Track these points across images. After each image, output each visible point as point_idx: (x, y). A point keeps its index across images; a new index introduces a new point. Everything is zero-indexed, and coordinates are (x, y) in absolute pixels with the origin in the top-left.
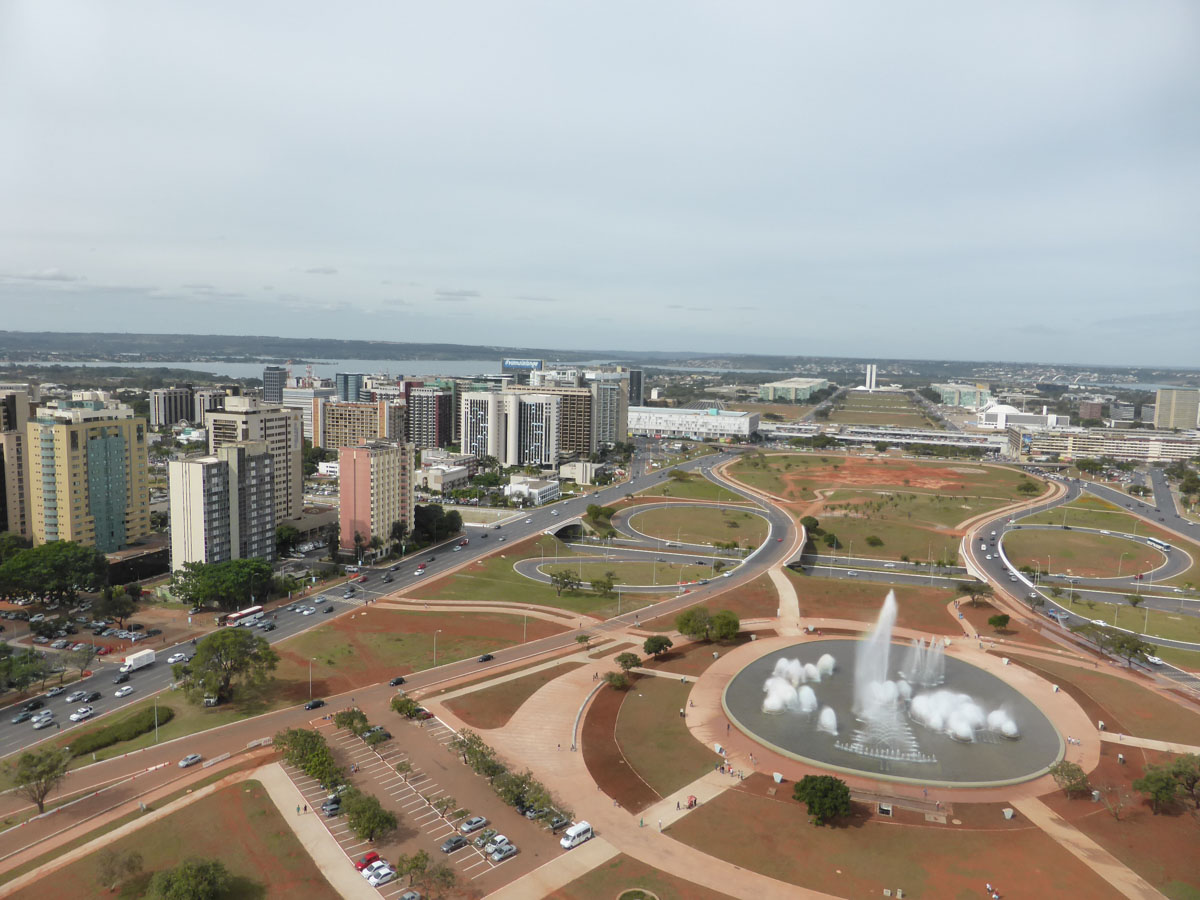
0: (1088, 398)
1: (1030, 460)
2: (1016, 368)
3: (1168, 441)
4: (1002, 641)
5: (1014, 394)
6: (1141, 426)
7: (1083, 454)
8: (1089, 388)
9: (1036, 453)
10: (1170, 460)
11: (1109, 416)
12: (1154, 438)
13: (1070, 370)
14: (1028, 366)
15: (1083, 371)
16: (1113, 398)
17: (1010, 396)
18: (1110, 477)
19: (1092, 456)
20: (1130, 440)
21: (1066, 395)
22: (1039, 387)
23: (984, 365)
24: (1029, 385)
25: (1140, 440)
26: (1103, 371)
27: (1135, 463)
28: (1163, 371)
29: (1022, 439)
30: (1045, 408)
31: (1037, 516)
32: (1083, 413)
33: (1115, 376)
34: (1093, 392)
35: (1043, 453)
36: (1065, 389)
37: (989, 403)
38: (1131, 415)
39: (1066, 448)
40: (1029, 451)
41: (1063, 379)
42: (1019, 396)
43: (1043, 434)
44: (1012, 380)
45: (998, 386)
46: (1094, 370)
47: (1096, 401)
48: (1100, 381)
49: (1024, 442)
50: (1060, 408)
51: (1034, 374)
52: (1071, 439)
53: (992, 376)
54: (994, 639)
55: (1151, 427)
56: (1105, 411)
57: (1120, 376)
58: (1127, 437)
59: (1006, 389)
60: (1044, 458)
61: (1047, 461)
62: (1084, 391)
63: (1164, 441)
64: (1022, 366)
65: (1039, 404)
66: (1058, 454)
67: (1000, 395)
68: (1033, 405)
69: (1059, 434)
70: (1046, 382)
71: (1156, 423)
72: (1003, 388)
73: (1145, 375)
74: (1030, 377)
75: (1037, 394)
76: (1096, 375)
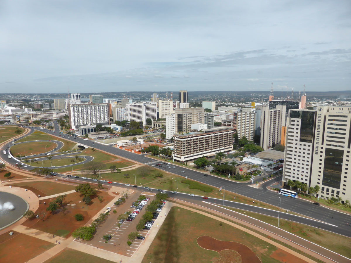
0: (36, 103)
1: (20, 123)
2: (15, 95)
3: (57, 113)
4: (9, 181)
5: (14, 103)
6: (52, 109)
7: (35, 119)
8: (38, 100)
9: (22, 120)
10: (59, 118)
11: (43, 108)
12: (54, 113)
13: (32, 95)
14: (19, 94)
15: (35, 95)
16: (44, 102)
17: (13, 104)
18: (43, 125)
19: (38, 120)
20: (48, 114)
21: (31, 102)
22: (22, 100)
23: (4, 94)
24: (19, 100)
25: (51, 113)
26: (41, 95)
27: (50, 120)
28: (56, 94)
29: (16, 117)
30: (24, 106)
31: (21, 140)
32: (36, 107)
33: (44, 96)
34: (38, 101)
35: (24, 120)
36: (30, 100)
37: (6, 106)
38: (49, 107)
39: (30, 118)
40: (19, 120)
41: (30, 97)
42: (16, 104)
43: (22, 115)
44: (14, 99)
45: (9, 101)
46: (38, 94)
47: (39, 103)
48: (40, 98)
49: (17, 118)
50: (29, 106)
51: (21, 97)
52: (31, 115)
53: (7, 98)
54: (7, 181)
55: (54, 109)
56: (42, 106)
57: (46, 96)
58: (47, 113)
59: (12, 102)
60: (24, 122)
61: (25, 122)
62: (36, 101)
63: (56, 113)
64: (17, 94)
65: (22, 105)
66: (28, 120)
67: (10, 104)
68: (21, 106)
69: (27, 114)
70: (24, 99)
71: (55, 108)
72: (11, 101)
73: (52, 95)
74: (20, 97)
75: (22, 103)
76: (39, 96)
